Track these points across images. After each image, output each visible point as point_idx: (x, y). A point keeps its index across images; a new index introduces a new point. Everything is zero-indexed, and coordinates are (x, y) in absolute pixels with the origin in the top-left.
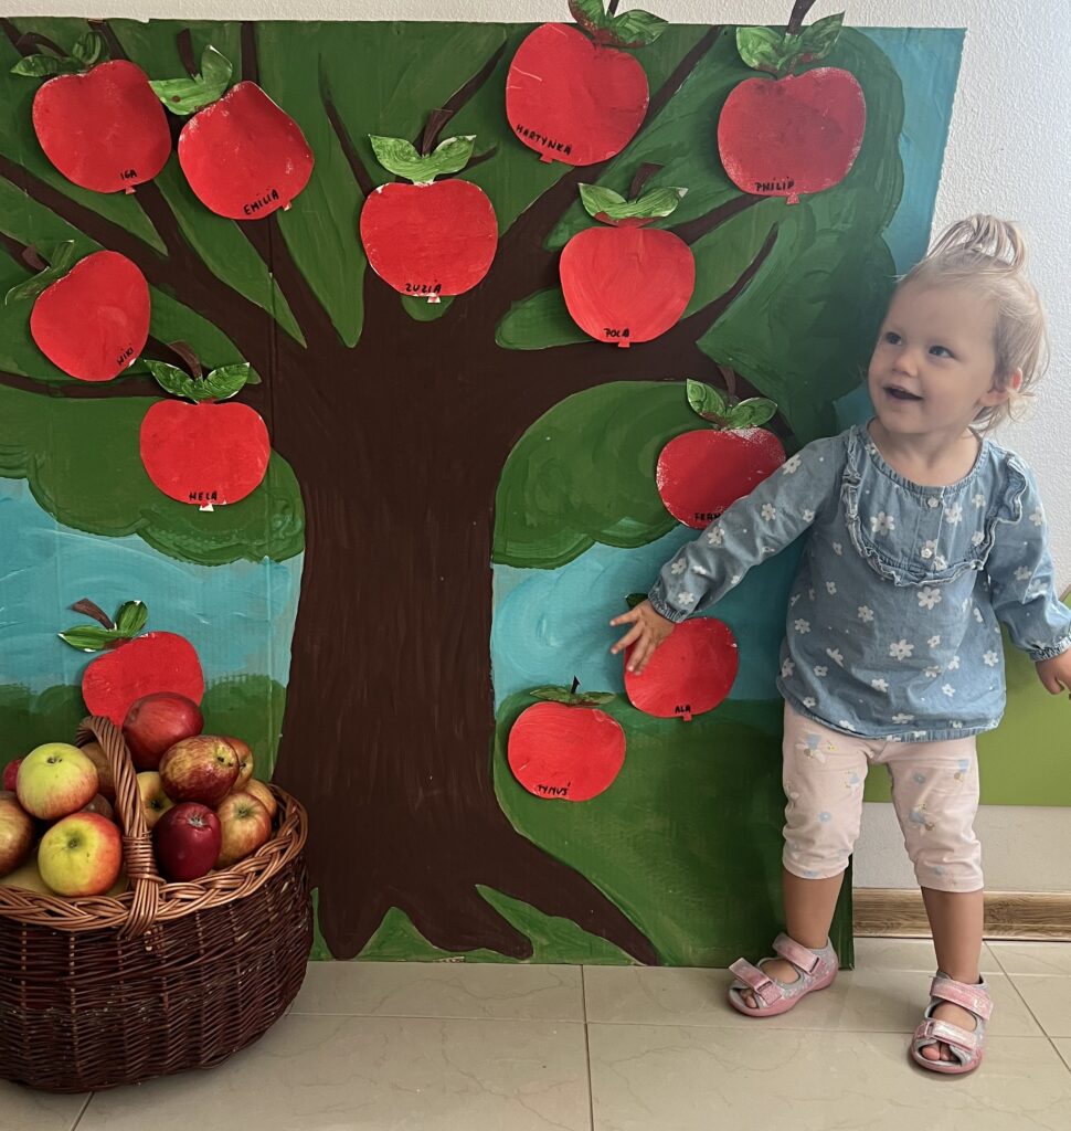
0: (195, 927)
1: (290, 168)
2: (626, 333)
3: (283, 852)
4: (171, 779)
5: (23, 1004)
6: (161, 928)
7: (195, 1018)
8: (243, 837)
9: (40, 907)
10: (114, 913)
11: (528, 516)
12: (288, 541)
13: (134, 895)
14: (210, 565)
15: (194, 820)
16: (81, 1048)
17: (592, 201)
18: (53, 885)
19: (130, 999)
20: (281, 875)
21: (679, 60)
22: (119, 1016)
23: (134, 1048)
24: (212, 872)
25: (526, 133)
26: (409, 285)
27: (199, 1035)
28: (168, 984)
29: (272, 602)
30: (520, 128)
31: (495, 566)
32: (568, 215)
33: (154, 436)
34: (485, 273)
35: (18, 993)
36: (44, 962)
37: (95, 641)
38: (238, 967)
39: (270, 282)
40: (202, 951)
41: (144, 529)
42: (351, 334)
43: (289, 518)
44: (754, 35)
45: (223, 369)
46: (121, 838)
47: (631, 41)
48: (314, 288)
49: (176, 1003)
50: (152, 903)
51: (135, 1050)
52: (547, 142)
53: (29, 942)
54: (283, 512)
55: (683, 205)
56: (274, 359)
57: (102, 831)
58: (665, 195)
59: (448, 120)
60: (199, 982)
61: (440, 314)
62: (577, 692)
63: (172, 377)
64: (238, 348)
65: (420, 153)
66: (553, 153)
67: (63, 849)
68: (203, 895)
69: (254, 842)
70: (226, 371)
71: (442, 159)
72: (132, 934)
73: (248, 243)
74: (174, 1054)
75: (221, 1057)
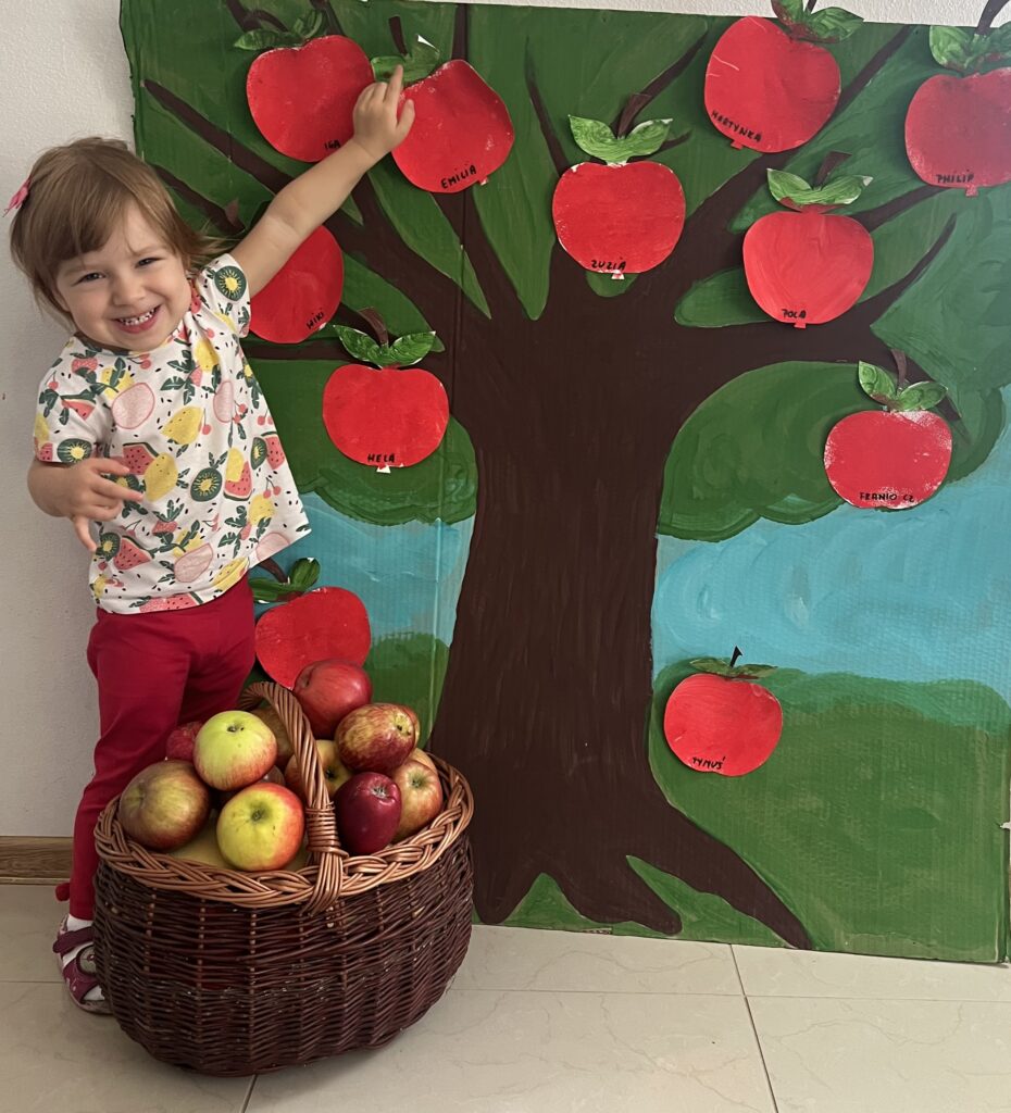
0: (375, 902)
1: (490, 144)
2: (803, 314)
3: (456, 823)
4: (351, 748)
5: (199, 985)
6: (343, 903)
7: (371, 996)
8: (419, 808)
9: (222, 882)
10: (296, 888)
11: (695, 489)
12: (461, 504)
13: (318, 869)
14: (383, 525)
15: (374, 788)
16: (256, 1031)
17: (778, 186)
18: (235, 859)
19: (307, 979)
20: (453, 846)
21: (870, 57)
22: (297, 996)
23: (308, 1029)
24: (392, 843)
25: (720, 119)
26: (595, 262)
27: (372, 1014)
28: (348, 962)
29: (441, 563)
30: (715, 114)
31: (660, 537)
32: (754, 200)
33: (338, 398)
34: (669, 252)
35: (196, 973)
36: (223, 941)
37: (270, 593)
38: (413, 944)
39: (460, 254)
40: (382, 927)
41: (322, 488)
42: (535, 303)
43: (462, 482)
44: (946, 34)
46: (304, 810)
47: (826, 36)
48: (503, 262)
49: (353, 982)
50: (342, 877)
51: (310, 1032)
52: (739, 129)
53: (207, 919)
54: (457, 476)
55: (866, 194)
56: (458, 328)
57: (287, 803)
58: (850, 183)
59: (646, 104)
60: (378, 959)
61: (623, 291)
62: (736, 665)
63: (359, 342)
64: (424, 316)
65: (616, 134)
66: (745, 140)
67: (247, 821)
68: (384, 869)
69: (429, 813)
70: (412, 338)
71: (636, 142)
72: (315, 910)
73: (442, 215)
74: (347, 1034)
75: (390, 1036)
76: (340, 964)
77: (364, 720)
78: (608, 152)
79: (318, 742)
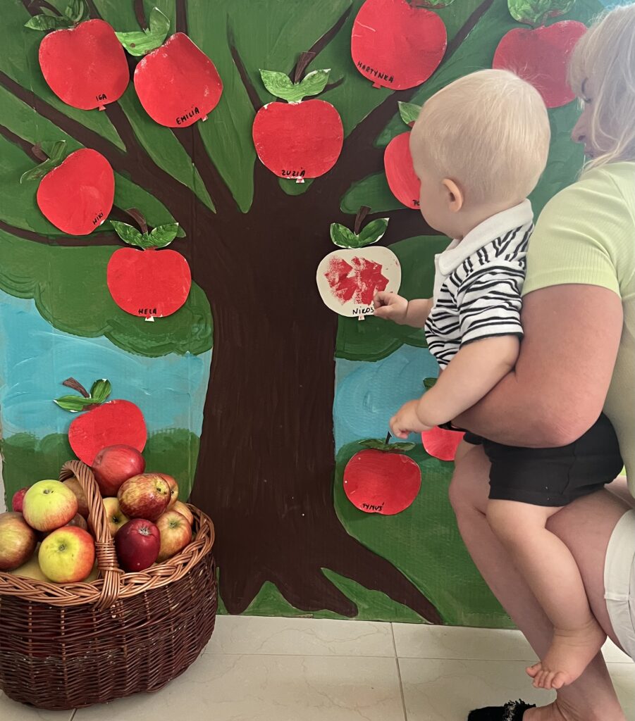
0: (144, 602)
1: (207, 92)
3: (200, 550)
4: (126, 503)
5: (31, 655)
6: (122, 603)
7: (145, 660)
8: (174, 541)
9: (41, 590)
10: (90, 594)
12: (203, 341)
13: (103, 581)
14: (151, 357)
15: (142, 530)
16: (69, 682)
17: (407, 114)
18: (49, 575)
19: (101, 650)
20: (200, 565)
21: (467, 17)
23: (104, 681)
24: (155, 564)
26: (284, 171)
27: (147, 671)
28: (127, 640)
29: (191, 381)
30: (360, 65)
31: (337, 360)
32: (391, 124)
33: (117, 271)
34: (334, 163)
35: (27, 647)
36: (44, 627)
37: (77, 405)
38: (172, 627)
39: (192, 169)
40: (149, 617)
41: (109, 333)
42: (245, 202)
43: (203, 326)
45: (161, 227)
46: (94, 544)
48: (221, 173)
49: (132, 652)
50: (116, 586)
51: (104, 683)
52: (378, 74)
53: (33, 613)
54: (199, 322)
57: (81, 539)
60: (147, 638)
61: (304, 191)
62: (390, 442)
63: (128, 233)
64: (170, 212)
65: (293, 81)
66: (381, 81)
67: (55, 551)
68: (148, 580)
69: (181, 544)
70: (163, 228)
71: (307, 86)
72: (103, 607)
73: (178, 143)
74: (130, 684)
75: (161, 684)
76: (122, 641)
77: (135, 485)
78: (289, 94)
79: (104, 500)
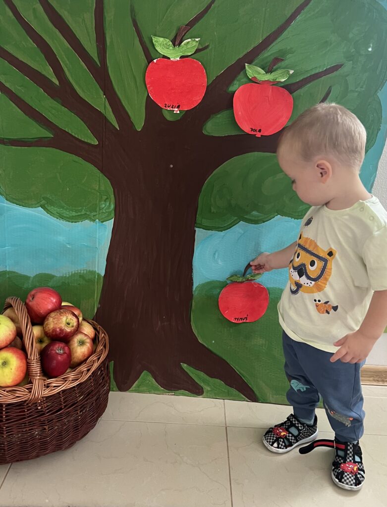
0: (59, 397)
2: (260, 131)
3: (99, 358)
6: (45, 399)
7: (60, 434)
8: (81, 354)
10: (22, 394)
11: (212, 208)
12: (107, 214)
13: (32, 386)
14: (72, 222)
15: (58, 350)
17: (250, 71)
19: (30, 430)
20: (99, 368)
21: (294, 10)
22: (26, 437)
26: (166, 105)
28: (48, 422)
29: (99, 239)
31: (197, 229)
32: (239, 77)
34: (200, 101)
38: (79, 411)
39: (104, 100)
40: (63, 407)
41: (44, 205)
42: (139, 122)
43: (108, 204)
46: (26, 360)
48: (123, 103)
49: (51, 429)
50: (40, 389)
54: (105, 201)
55: (291, 77)
56: (104, 134)
57: (18, 357)
58: (283, 72)
59: (188, 31)
60: (62, 420)
61: (179, 118)
64: (88, 127)
65: (174, 45)
68: (63, 383)
69: (86, 355)
71: (184, 49)
72: (32, 403)
73: (95, 81)
76: (44, 423)
78: (171, 53)
